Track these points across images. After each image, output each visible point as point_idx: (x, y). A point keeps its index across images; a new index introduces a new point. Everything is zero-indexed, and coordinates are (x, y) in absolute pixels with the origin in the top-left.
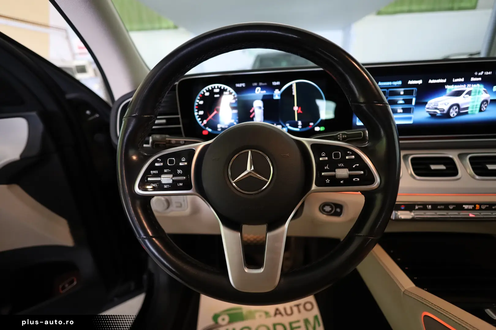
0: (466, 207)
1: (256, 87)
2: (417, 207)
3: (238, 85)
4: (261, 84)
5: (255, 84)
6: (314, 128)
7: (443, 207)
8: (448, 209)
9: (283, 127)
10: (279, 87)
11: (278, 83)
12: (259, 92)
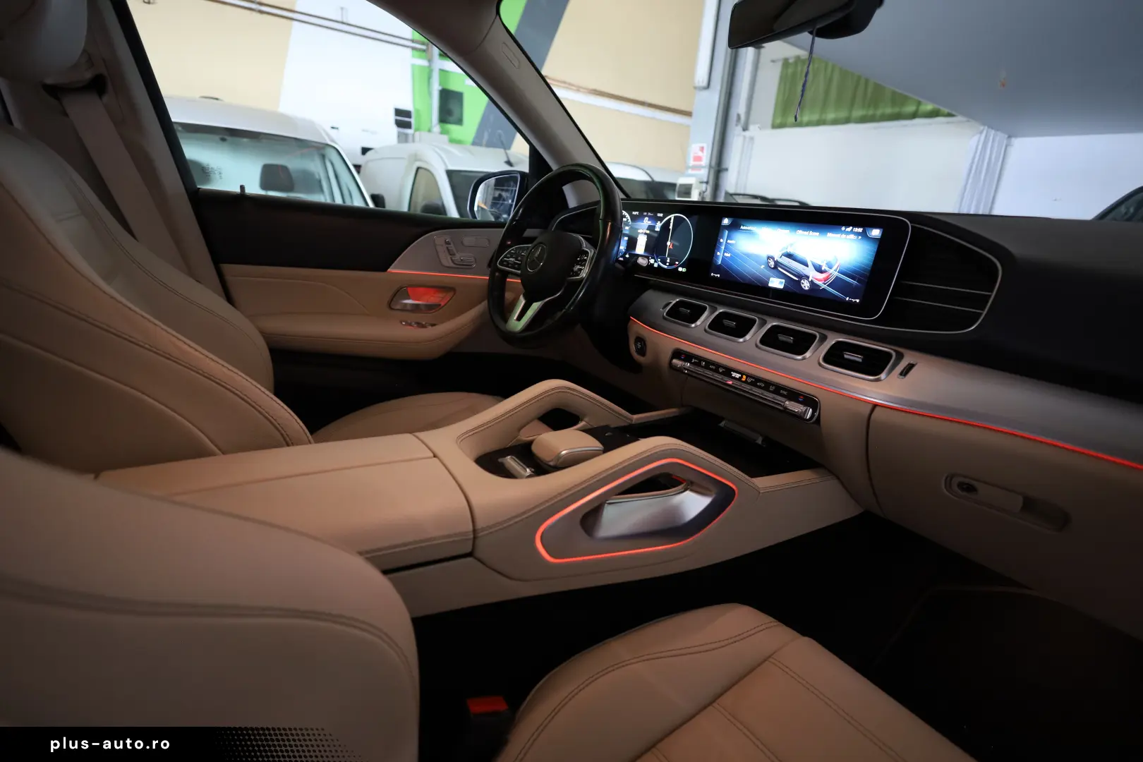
0: (734, 374)
1: (646, 216)
2: (693, 361)
3: (634, 213)
4: (649, 214)
5: (645, 214)
6: (677, 268)
7: (714, 367)
8: (716, 371)
9: (655, 262)
10: (661, 219)
11: (661, 215)
12: (647, 222)
